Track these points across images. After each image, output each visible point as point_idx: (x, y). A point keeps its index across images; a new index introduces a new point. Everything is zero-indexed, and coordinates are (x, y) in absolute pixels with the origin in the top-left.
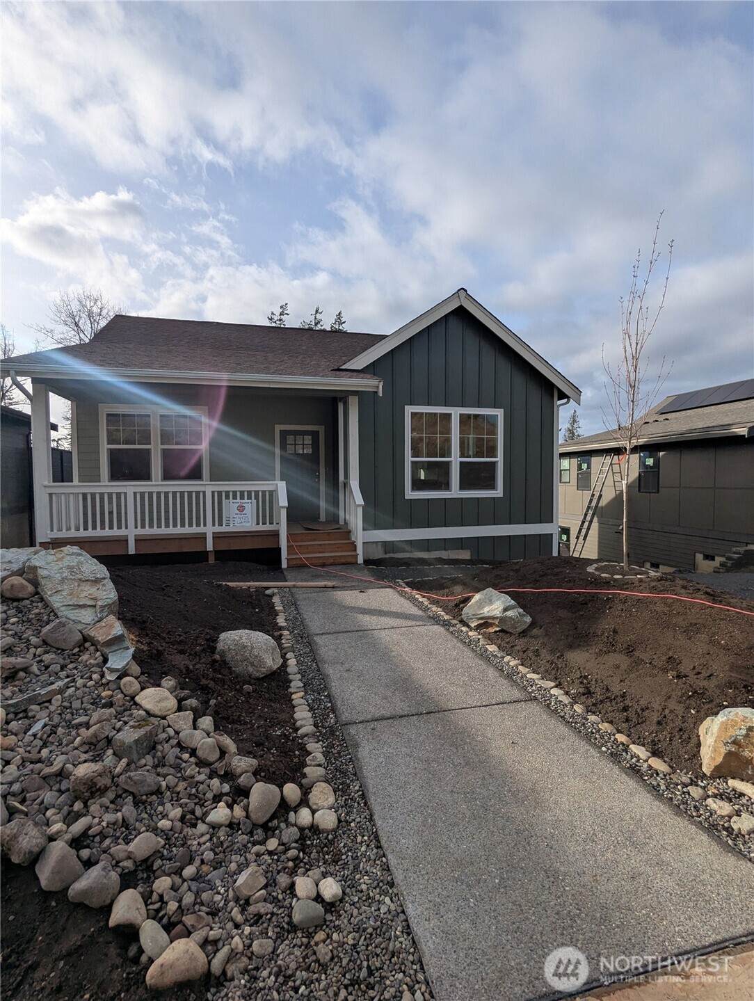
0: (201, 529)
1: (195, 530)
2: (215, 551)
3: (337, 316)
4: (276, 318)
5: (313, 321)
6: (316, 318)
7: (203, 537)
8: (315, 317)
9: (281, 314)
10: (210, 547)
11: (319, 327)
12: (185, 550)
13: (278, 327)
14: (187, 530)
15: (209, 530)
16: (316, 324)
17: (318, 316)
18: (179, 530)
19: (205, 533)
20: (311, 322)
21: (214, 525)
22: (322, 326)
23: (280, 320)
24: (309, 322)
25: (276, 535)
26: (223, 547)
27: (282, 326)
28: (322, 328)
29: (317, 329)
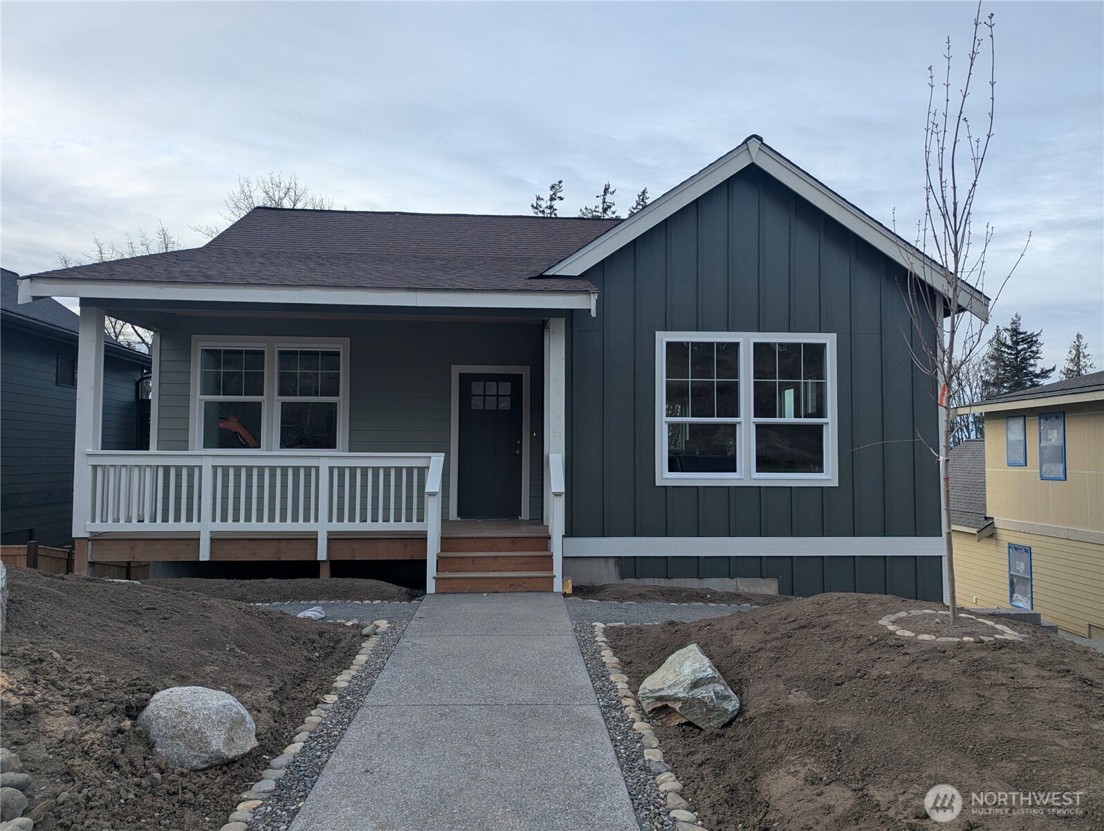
0: (310, 526)
1: (301, 526)
2: (331, 561)
3: (639, 196)
4: (544, 204)
5: (601, 206)
6: (604, 202)
7: (312, 539)
8: (604, 199)
9: (552, 199)
10: (322, 555)
11: (609, 215)
12: (283, 559)
13: (547, 218)
14: (289, 526)
15: (323, 527)
16: (605, 210)
17: (609, 198)
18: (277, 526)
19: (316, 533)
20: (596, 207)
21: (330, 520)
22: (614, 213)
23: (551, 207)
24: (593, 209)
25: (422, 538)
26: (343, 555)
27: (553, 216)
28: (614, 216)
29: (606, 217)
